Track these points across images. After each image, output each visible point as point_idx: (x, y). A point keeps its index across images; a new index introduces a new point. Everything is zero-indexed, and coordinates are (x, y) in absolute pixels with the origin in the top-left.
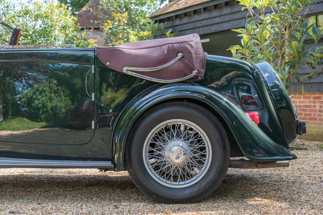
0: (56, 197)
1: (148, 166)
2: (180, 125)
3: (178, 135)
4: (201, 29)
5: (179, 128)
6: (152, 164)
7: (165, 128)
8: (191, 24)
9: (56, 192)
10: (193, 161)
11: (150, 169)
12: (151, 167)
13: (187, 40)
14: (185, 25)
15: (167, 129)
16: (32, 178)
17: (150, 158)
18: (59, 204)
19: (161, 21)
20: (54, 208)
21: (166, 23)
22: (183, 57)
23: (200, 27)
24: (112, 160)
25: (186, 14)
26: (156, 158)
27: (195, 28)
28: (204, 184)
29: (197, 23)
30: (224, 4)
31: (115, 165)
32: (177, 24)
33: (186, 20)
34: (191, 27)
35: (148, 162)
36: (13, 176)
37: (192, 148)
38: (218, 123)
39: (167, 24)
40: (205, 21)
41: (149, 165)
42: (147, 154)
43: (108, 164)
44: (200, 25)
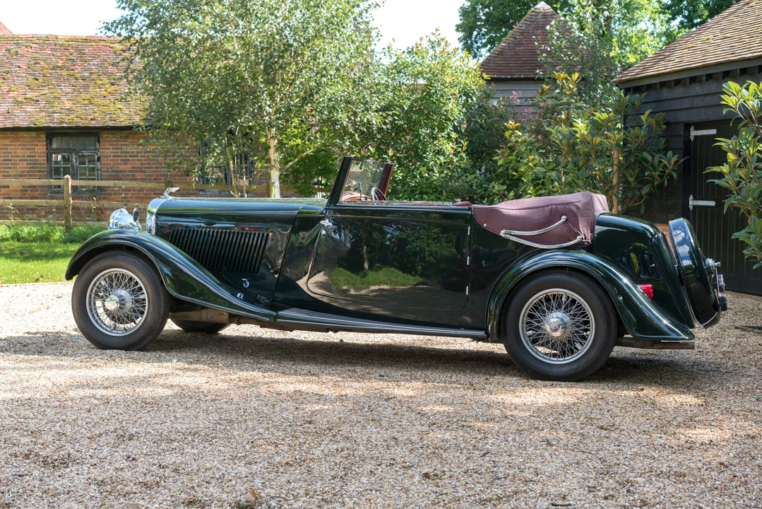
0: (427, 367)
1: (525, 339)
2: (562, 295)
3: (559, 307)
4: (703, 110)
5: (561, 298)
6: (529, 337)
7: (545, 297)
8: (686, 100)
9: (428, 364)
10: (575, 336)
11: (527, 342)
12: (527, 339)
13: (574, 201)
14: (676, 101)
15: (547, 299)
16: (401, 349)
17: (528, 330)
18: (429, 373)
19: (637, 90)
20: (423, 375)
21: (644, 95)
22: (567, 220)
23: (701, 107)
24: (486, 330)
25: (678, 82)
26: (534, 330)
27: (692, 108)
28: (584, 361)
29: (697, 99)
30: (738, 71)
31: (488, 336)
32: (664, 98)
33: (679, 91)
34: (685, 106)
35: (525, 334)
36: (379, 345)
37: (573, 321)
38: (603, 295)
39: (647, 95)
40: (709, 98)
41: (526, 337)
42: (525, 325)
43: (482, 333)
44: (701, 104)
